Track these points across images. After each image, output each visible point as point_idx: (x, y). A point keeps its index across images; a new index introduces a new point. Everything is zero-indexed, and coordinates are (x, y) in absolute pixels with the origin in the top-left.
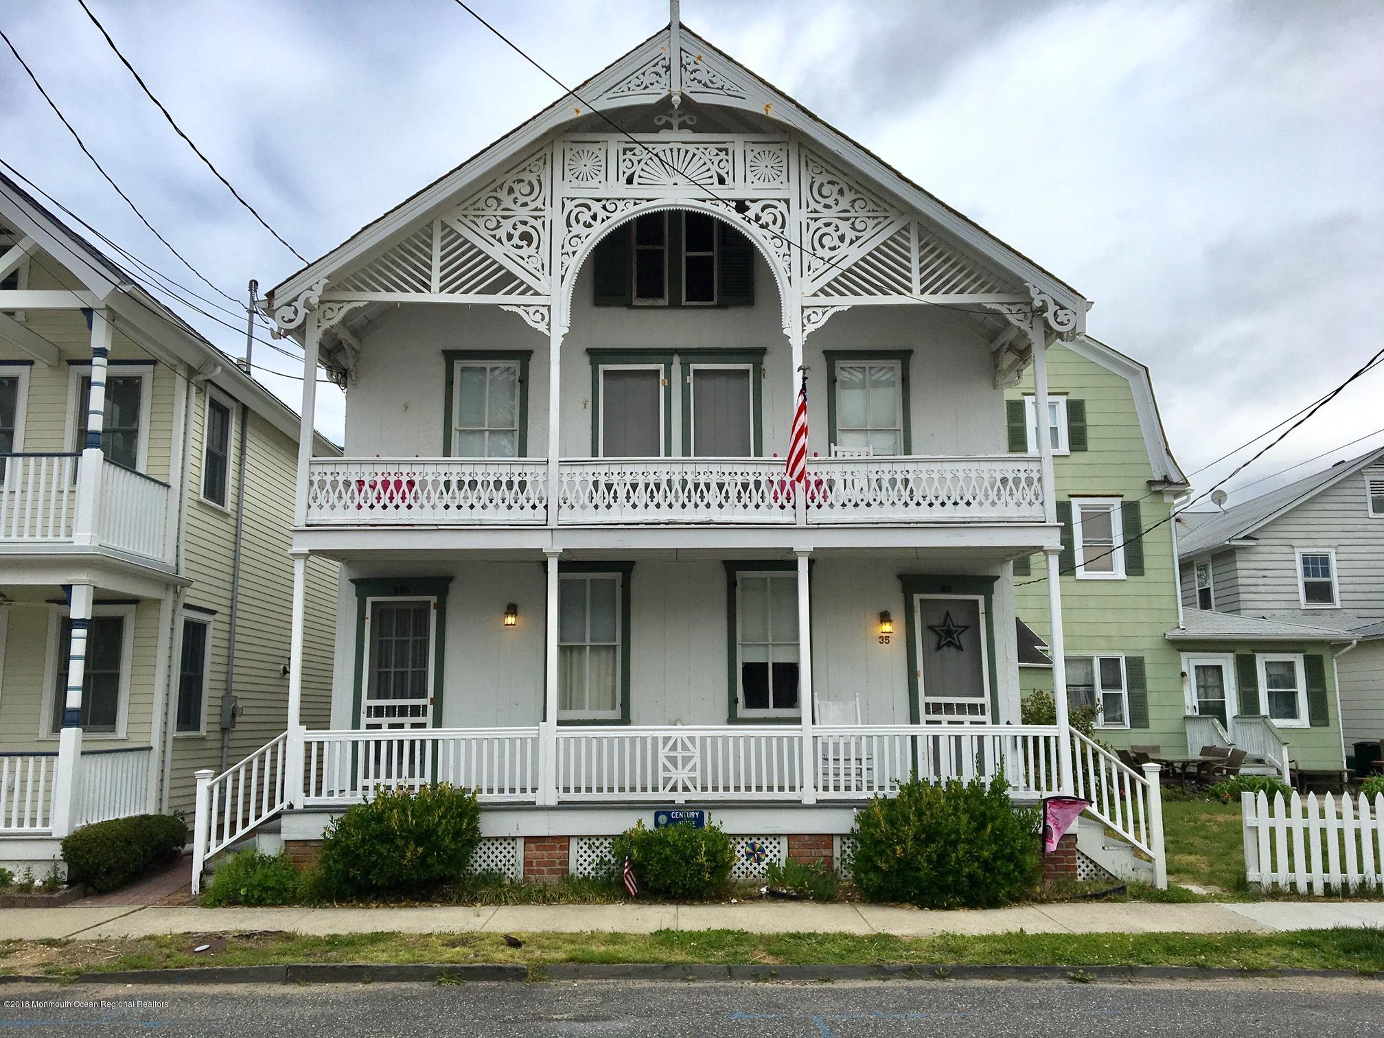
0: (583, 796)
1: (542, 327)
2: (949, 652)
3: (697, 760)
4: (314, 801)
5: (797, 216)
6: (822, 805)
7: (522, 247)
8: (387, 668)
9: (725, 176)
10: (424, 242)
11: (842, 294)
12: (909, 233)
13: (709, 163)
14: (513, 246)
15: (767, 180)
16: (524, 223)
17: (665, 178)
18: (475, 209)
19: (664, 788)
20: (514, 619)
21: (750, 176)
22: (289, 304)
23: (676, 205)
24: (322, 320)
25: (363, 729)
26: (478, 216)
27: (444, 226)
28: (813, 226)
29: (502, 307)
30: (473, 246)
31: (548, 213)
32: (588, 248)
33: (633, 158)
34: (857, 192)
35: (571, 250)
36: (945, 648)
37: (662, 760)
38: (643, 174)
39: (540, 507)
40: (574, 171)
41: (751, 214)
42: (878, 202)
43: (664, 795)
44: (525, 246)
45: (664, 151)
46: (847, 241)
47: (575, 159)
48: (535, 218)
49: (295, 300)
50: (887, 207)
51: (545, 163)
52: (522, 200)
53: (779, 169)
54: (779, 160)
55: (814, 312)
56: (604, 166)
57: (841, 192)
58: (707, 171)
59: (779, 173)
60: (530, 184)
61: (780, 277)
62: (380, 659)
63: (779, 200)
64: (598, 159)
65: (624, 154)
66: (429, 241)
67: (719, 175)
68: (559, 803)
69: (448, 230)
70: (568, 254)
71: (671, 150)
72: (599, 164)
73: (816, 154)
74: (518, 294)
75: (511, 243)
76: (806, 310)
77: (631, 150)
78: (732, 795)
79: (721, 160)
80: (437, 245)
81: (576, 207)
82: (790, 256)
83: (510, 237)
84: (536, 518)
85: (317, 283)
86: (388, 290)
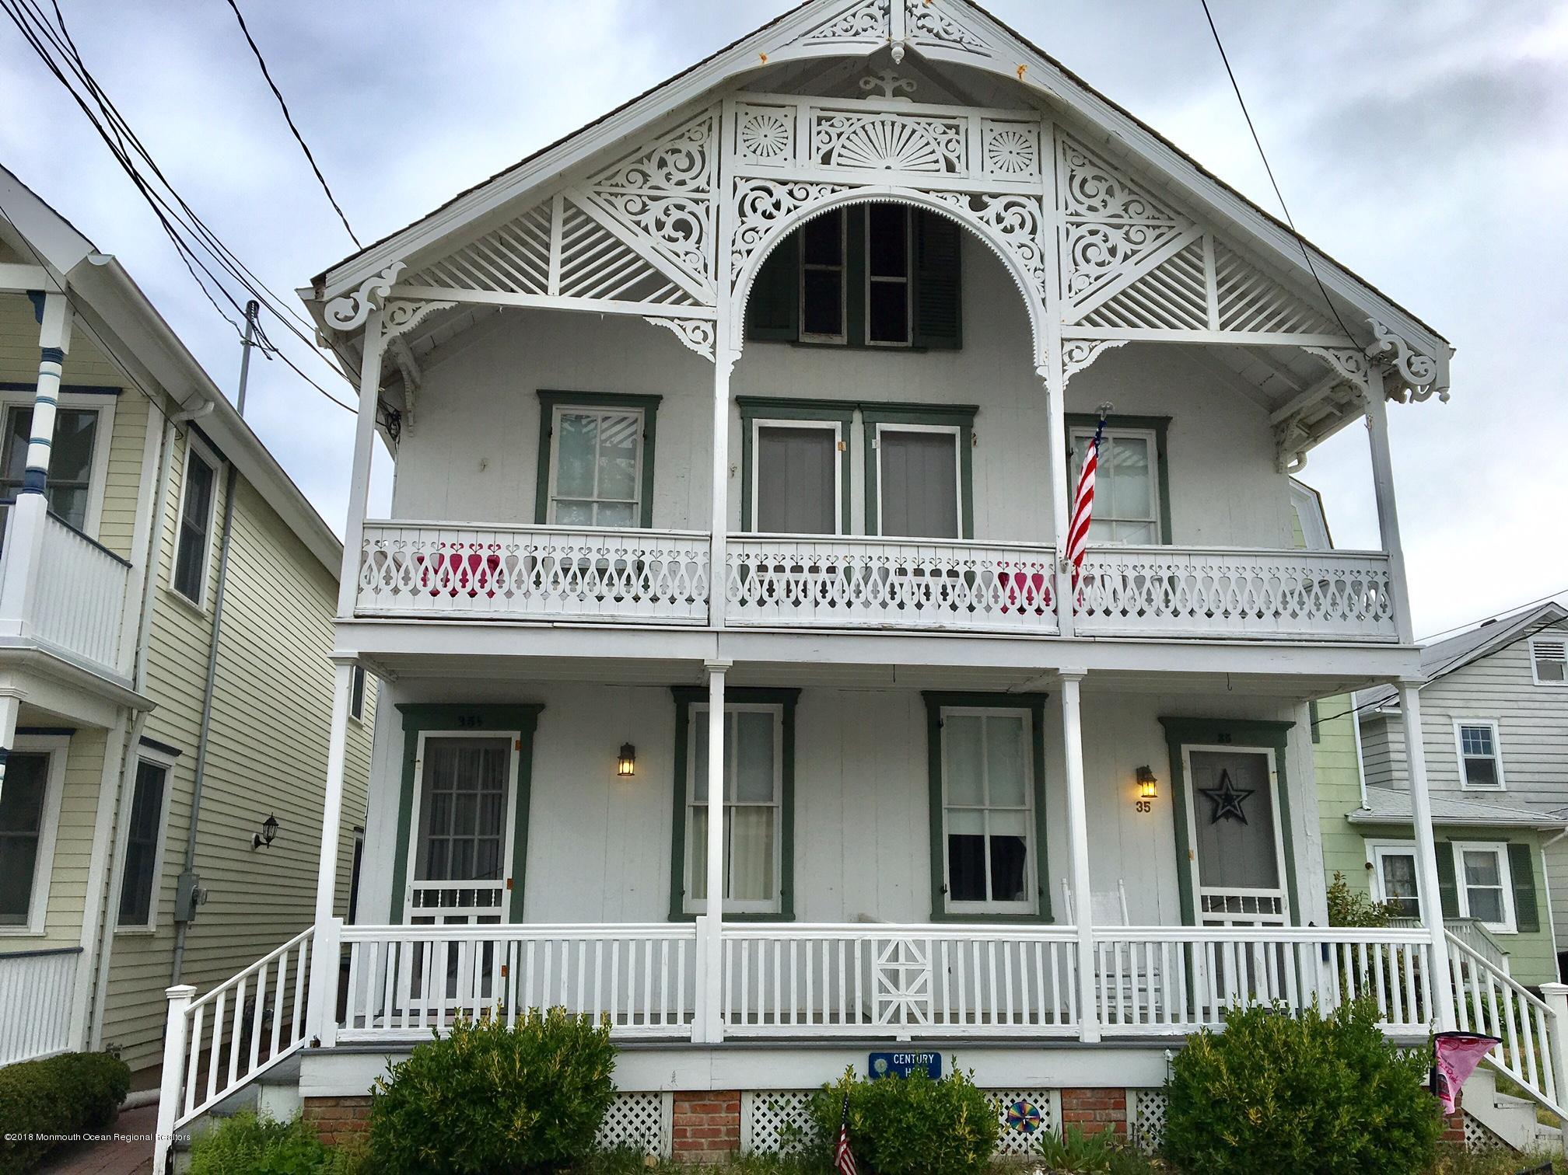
0: (761, 1029)
1: (704, 350)
2: (1228, 825)
3: (928, 975)
4: (354, 1035)
5: (1052, 219)
6: (1110, 1044)
7: (677, 240)
8: (443, 834)
9: (955, 161)
10: (540, 226)
11: (1114, 325)
12: (1202, 250)
13: (933, 143)
14: (664, 237)
15: (1011, 170)
16: (681, 208)
17: (874, 160)
18: (612, 185)
19: (881, 1016)
20: (632, 765)
21: (988, 162)
22: (346, 295)
23: (889, 196)
24: (389, 325)
25: (407, 924)
26: (616, 195)
27: (568, 205)
28: (1075, 233)
29: (647, 319)
30: (608, 235)
31: (714, 196)
32: (768, 246)
33: (831, 130)
34: (1131, 192)
35: (744, 247)
36: (1222, 821)
37: (876, 975)
38: (844, 152)
39: (699, 601)
40: (750, 142)
41: (990, 213)
42: (1160, 207)
43: (879, 1028)
44: (681, 239)
45: (873, 123)
46: (1120, 255)
47: (752, 127)
48: (696, 202)
49: (356, 289)
50: (1172, 214)
51: (710, 129)
52: (677, 176)
53: (1027, 156)
54: (1027, 144)
55: (1077, 347)
56: (791, 138)
57: (1110, 192)
58: (931, 153)
59: (1028, 162)
60: (689, 155)
61: (1030, 296)
62: (434, 821)
63: (1028, 197)
64: (782, 129)
65: (819, 124)
66: (546, 224)
67: (946, 159)
68: (726, 1039)
69: (573, 210)
70: (740, 253)
71: (883, 123)
72: (785, 134)
73: (1076, 140)
74: (672, 303)
75: (662, 233)
76: (1066, 343)
77: (828, 119)
78: (979, 1029)
79: (950, 141)
80: (557, 230)
81: (752, 190)
82: (1043, 270)
83: (660, 225)
84: (692, 616)
85: (390, 268)
86: (487, 288)
